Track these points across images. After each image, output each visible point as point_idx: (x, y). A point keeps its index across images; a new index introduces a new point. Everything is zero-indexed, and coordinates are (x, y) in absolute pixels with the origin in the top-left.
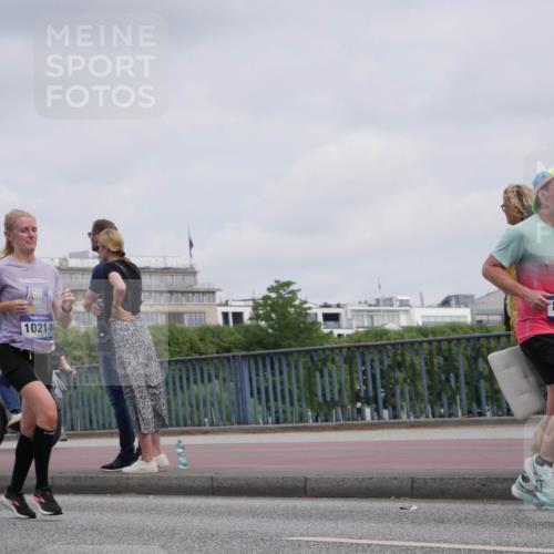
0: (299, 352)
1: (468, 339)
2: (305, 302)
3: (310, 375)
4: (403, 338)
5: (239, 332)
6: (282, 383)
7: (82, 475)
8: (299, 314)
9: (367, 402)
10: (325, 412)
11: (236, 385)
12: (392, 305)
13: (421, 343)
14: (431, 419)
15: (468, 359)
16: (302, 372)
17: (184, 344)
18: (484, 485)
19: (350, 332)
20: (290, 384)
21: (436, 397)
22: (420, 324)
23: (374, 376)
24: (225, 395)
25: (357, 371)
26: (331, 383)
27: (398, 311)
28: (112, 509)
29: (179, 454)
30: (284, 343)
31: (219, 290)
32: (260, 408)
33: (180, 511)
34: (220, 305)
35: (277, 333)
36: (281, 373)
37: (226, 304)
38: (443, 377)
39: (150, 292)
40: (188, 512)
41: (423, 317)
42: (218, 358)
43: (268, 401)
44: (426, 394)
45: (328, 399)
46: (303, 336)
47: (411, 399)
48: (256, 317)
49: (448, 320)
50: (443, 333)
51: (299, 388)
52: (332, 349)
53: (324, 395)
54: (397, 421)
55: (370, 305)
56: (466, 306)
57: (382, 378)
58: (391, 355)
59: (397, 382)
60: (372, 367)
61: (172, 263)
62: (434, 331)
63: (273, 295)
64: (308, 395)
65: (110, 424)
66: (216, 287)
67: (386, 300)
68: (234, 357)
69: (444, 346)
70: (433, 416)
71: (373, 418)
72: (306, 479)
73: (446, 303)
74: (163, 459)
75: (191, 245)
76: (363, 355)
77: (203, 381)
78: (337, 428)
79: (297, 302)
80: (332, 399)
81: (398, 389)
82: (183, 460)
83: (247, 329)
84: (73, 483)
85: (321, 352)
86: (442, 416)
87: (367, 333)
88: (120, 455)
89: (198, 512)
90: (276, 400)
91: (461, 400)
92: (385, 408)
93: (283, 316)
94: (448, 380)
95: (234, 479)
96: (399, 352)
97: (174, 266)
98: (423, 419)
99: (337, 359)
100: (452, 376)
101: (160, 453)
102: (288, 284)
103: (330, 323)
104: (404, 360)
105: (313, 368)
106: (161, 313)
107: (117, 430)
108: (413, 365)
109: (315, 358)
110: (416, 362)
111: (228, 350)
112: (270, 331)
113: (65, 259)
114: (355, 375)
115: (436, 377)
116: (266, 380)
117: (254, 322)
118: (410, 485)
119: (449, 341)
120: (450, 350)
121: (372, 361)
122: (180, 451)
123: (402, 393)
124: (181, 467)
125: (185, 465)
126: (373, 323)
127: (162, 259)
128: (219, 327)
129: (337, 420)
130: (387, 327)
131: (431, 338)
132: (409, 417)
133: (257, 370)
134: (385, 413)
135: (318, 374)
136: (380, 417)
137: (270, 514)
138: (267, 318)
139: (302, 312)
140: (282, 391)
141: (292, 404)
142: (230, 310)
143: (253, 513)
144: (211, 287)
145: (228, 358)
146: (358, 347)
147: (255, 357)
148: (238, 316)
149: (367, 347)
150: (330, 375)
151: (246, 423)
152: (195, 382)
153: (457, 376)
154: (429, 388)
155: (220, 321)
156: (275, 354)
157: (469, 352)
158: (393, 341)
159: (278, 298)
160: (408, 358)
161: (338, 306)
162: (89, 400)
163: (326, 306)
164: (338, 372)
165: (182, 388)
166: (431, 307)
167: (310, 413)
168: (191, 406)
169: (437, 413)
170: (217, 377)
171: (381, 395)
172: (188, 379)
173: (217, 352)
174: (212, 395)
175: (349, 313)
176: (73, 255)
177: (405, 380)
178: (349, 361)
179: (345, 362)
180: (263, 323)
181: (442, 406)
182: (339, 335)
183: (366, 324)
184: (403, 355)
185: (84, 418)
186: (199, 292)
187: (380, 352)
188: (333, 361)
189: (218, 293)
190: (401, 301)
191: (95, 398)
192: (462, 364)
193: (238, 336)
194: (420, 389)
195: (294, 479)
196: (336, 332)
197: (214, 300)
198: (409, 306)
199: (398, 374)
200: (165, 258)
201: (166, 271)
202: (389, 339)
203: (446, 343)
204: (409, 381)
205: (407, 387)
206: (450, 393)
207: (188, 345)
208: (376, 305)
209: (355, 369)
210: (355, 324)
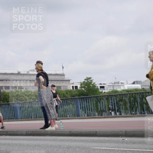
0: (94, 97)
1: (140, 93)
2: (95, 83)
3: (97, 103)
4: (122, 93)
5: (77, 91)
6: (89, 105)
7: (34, 131)
8: (93, 86)
9: (113, 110)
10: (101, 113)
11: (76, 106)
12: (119, 84)
13: (127, 94)
14: (130, 115)
15: (140, 99)
16: (94, 102)
17: (62, 95)
19: (107, 91)
20: (91, 105)
21: (132, 109)
22: (127, 89)
23: (114, 103)
24: (73, 109)
25: (109, 102)
26: (103, 105)
27: (120, 85)
28: (43, 140)
29: (61, 125)
30: (89, 94)
31: (71, 80)
32: (83, 112)
33: (62, 140)
34: (71, 84)
35: (87, 92)
36: (89, 103)
37: (73, 84)
38: (134, 104)
39: (52, 81)
40: (64, 141)
41: (127, 87)
42: (71, 99)
43: (85, 110)
44: (129, 108)
45: (102, 110)
46: (94, 92)
47: (125, 110)
48: (81, 87)
49: (134, 88)
50: (133, 91)
51: (94, 107)
52: (103, 96)
53: (101, 109)
54: (121, 115)
55: (113, 84)
56: (139, 84)
57: (117, 104)
58: (119, 97)
59: (121, 104)
60: (114, 101)
61: (58, 73)
62: (130, 91)
63: (86, 81)
64: (96, 109)
65: (42, 117)
67: (117, 82)
68: (76, 98)
69: (134, 95)
70: (131, 114)
71: (114, 115)
72: (96, 132)
73: (134, 83)
75: (63, 68)
76: (111, 98)
77: (67, 105)
78: (104, 118)
79: (93, 83)
80: (103, 110)
81: (121, 107)
83: (79, 90)
84: (32, 133)
85: (99, 97)
86: (133, 114)
87: (112, 91)
88: (45, 125)
89: (67, 141)
90: (87, 110)
91: (138, 110)
92: (118, 112)
93: (89, 87)
94: (135, 104)
95: (76, 132)
96: (121, 97)
98: (128, 115)
99: (104, 98)
100: (136, 103)
102: (90, 78)
103: (102, 89)
104: (123, 99)
105: (97, 101)
107: (44, 118)
108: (125, 100)
109: (98, 98)
111: (74, 96)
112: (85, 91)
113: (28, 72)
114: (109, 103)
115: (132, 104)
116: (85, 105)
117: (81, 88)
118: (125, 133)
119: (135, 94)
120: (135, 96)
121: (114, 99)
122: (61, 124)
126: (114, 89)
128: (71, 90)
129: (105, 115)
130: (118, 90)
131: (130, 93)
132: (124, 114)
133: (82, 102)
135: (99, 103)
136: (116, 114)
137: (87, 141)
138: (84, 87)
139: (94, 86)
140: (89, 107)
141: (92, 111)
142: (74, 85)
143: (82, 141)
144: (69, 79)
145: (74, 98)
146: (110, 95)
147: (81, 98)
148: (76, 87)
149: (112, 95)
150: (102, 103)
151: (79, 116)
152: (65, 105)
153: (137, 103)
154: (130, 106)
155: (71, 88)
156: (87, 97)
157: (141, 97)
158: (119, 94)
159: (87, 82)
161: (104, 84)
162: (36, 110)
163: (101, 84)
164: (104, 102)
165: (61, 107)
166: (129, 84)
167: (97, 114)
168: (64, 112)
170: (71, 104)
171: (116, 109)
172: (63, 104)
173: (71, 97)
174: (69, 109)
175: (107, 86)
176: (31, 71)
177: (123, 104)
178: (107, 99)
179: (106, 99)
180: (83, 89)
181: (133, 111)
182: (104, 92)
183: (112, 89)
184: (122, 98)
185: (35, 115)
186: (65, 80)
187: (116, 96)
188: (103, 99)
189: (71, 81)
190: (121, 83)
191: (38, 110)
192: (139, 100)
193: (76, 92)
194: (127, 107)
195: (93, 132)
196: (104, 91)
197: (70, 83)
198: (124, 84)
199: (121, 103)
200: (56, 71)
201: (56, 75)
202: (118, 93)
203: (134, 94)
204: (124, 105)
205: (123, 106)
206: (135, 108)
207: (63, 95)
208: (114, 84)
209: (109, 101)
210: (109, 89)
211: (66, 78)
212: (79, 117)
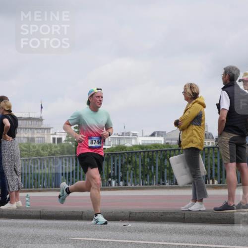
1: (161, 151)
4: (133, 150)
6: (76, 169)
9: (114, 178)
12: (129, 135)
13: (140, 152)
14: (142, 186)
15: (161, 160)
17: (34, 152)
18: (162, 215)
19: (109, 147)
21: (145, 175)
22: (141, 144)
23: (118, 167)
25: (110, 165)
27: (131, 138)
29: (27, 201)
31: (52, 128)
33: (25, 226)
34: (52, 134)
36: (76, 165)
37: (55, 134)
38: (149, 167)
39: (21, 128)
40: (28, 226)
41: (142, 141)
42: (49, 158)
43: (69, 177)
44: (140, 175)
47: (133, 177)
48: (68, 140)
49: (153, 142)
50: (151, 148)
54: (126, 186)
55: (119, 135)
56: (162, 136)
57: (121, 167)
58: (126, 157)
59: (128, 169)
60: (117, 163)
61: (32, 116)
62: (146, 147)
66: (51, 126)
67: (126, 133)
68: (56, 157)
69: (150, 154)
70: (143, 185)
71: (115, 185)
72: (83, 212)
73: (153, 135)
74: (20, 203)
75: (42, 107)
76: (114, 157)
77: (41, 168)
81: (128, 172)
82: (28, 203)
83: (63, 145)
86: (146, 185)
87: (117, 148)
89: (33, 226)
90: (73, 177)
91: (155, 178)
92: (121, 181)
94: (150, 169)
95: (50, 212)
96: (130, 156)
97: (33, 117)
98: (137, 186)
100: (153, 167)
101: (18, 201)
106: (25, 137)
108: (136, 162)
110: (137, 161)
111: (54, 155)
112: (73, 146)
114: (109, 167)
115: (146, 167)
117: (67, 142)
118: (129, 215)
119: (153, 152)
120: (153, 155)
121: (118, 160)
122: (27, 199)
123: (130, 174)
124: (27, 206)
125: (29, 205)
126: (120, 143)
127: (28, 114)
128: (50, 145)
130: (126, 145)
131: (145, 150)
132: (131, 185)
133: (66, 163)
134: (121, 183)
136: (119, 185)
137: (65, 228)
138: (72, 140)
142: (56, 137)
143: (57, 227)
144: (49, 126)
146: (112, 154)
147: (65, 157)
148: (60, 140)
149: (116, 154)
153: (155, 167)
154: (142, 172)
155: (51, 141)
157: (161, 157)
158: (128, 151)
160: (134, 159)
166: (146, 136)
168: (35, 179)
169: (144, 183)
170: (47, 167)
171: (120, 175)
172: (34, 167)
173: (49, 155)
174: (44, 174)
177: (131, 169)
178: (107, 160)
180: (70, 143)
181: (147, 180)
183: (117, 144)
184: (132, 158)
186: (43, 129)
187: (122, 156)
190: (133, 134)
192: (158, 162)
193: (59, 148)
194: (138, 172)
195: (77, 212)
197: (50, 132)
198: (137, 136)
199: (128, 166)
200: (29, 113)
201: (29, 119)
202: (126, 150)
203: (151, 152)
204: (133, 169)
205: (132, 172)
206: (151, 175)
207: (36, 152)
208: (122, 135)
209: (109, 163)
210: (112, 143)
211: (45, 124)
212: (57, 188)
